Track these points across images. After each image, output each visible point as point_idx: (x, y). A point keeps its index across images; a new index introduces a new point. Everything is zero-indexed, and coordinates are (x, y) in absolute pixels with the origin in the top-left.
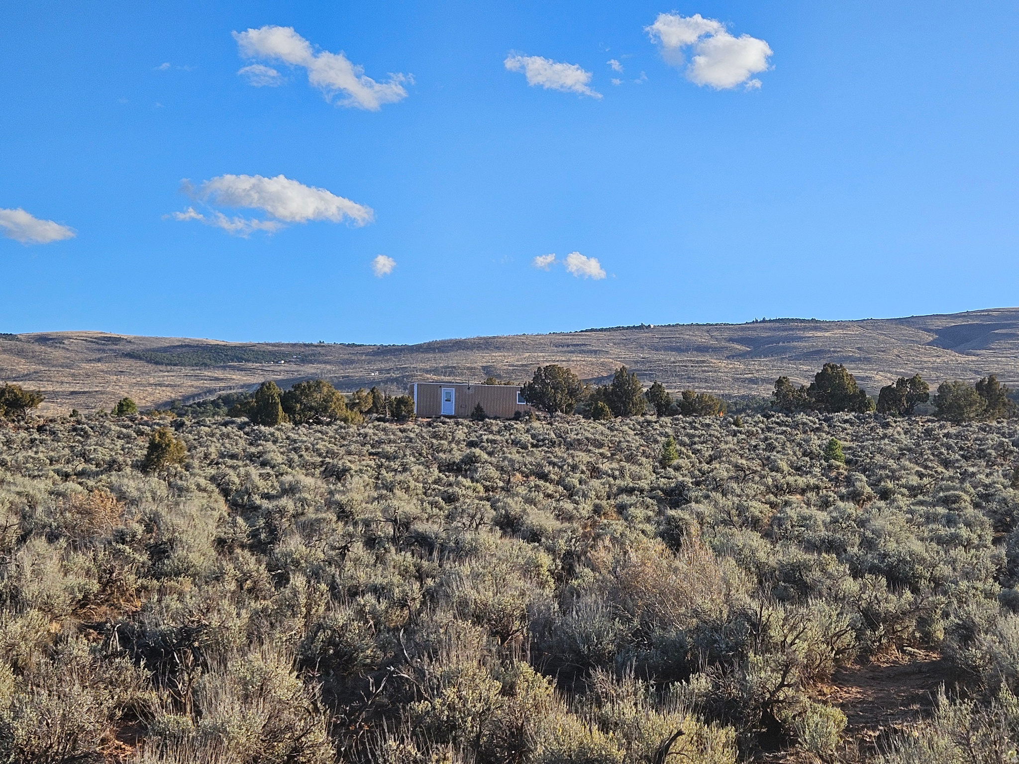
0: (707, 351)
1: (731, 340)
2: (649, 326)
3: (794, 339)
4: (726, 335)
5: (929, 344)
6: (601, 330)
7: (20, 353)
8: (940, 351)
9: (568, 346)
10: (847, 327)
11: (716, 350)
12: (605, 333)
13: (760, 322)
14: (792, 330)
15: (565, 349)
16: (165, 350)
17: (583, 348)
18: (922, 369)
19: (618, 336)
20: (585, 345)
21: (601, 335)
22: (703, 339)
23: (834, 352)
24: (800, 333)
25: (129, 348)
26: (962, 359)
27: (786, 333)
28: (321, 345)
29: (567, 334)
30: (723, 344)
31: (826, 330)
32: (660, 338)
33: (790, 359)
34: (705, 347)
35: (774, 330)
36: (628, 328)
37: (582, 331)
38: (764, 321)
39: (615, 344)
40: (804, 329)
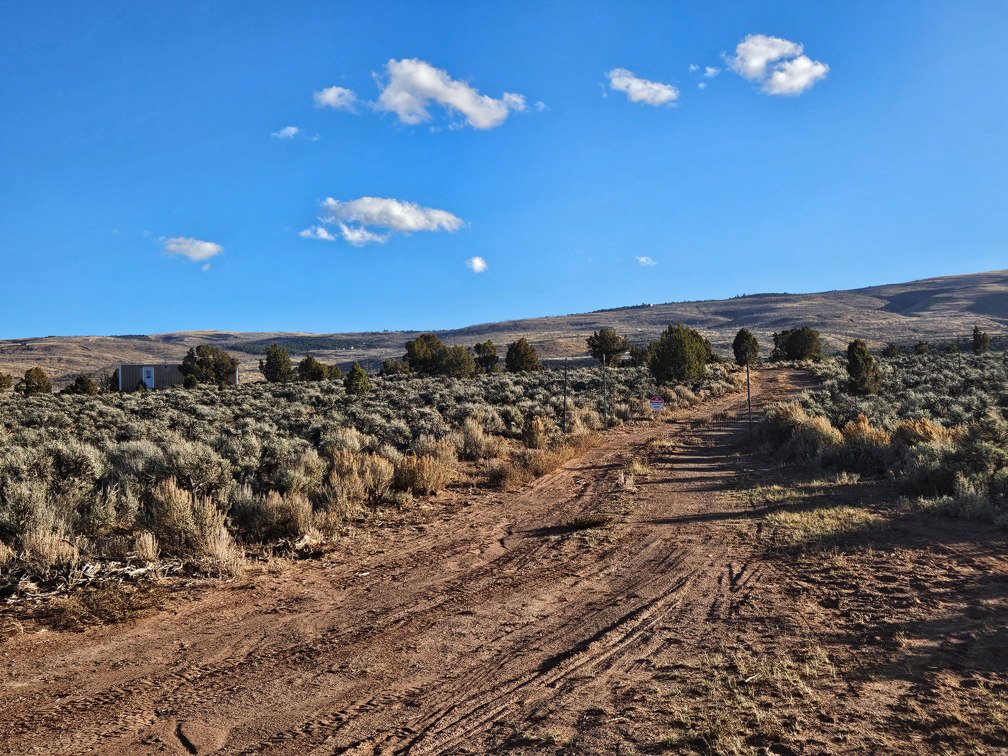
0: (696, 324)
1: (716, 313)
2: (649, 305)
3: (766, 310)
4: (712, 309)
5: (881, 309)
6: (610, 310)
7: (148, 350)
8: (887, 314)
9: (581, 324)
10: (813, 298)
11: (702, 322)
12: (613, 312)
13: (741, 297)
14: (766, 302)
15: (579, 327)
16: (262, 342)
17: (593, 326)
18: (868, 330)
19: (623, 314)
20: (595, 323)
21: (610, 314)
22: (693, 314)
23: (797, 319)
24: (773, 305)
25: (233, 342)
26: (905, 320)
27: (761, 306)
28: (386, 333)
29: (582, 315)
30: (710, 317)
31: (795, 302)
32: (658, 315)
33: (761, 327)
34: (694, 320)
35: (752, 303)
36: (633, 307)
37: (594, 312)
38: (744, 296)
39: (620, 321)
40: (777, 301)
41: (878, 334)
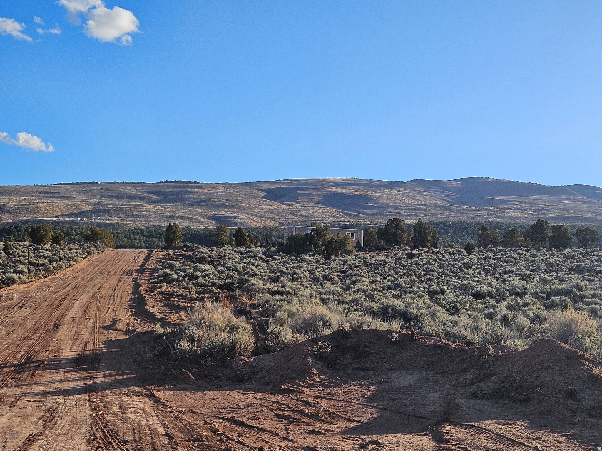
0: (135, 199)
1: (148, 192)
2: (98, 182)
3: (187, 193)
4: (145, 189)
5: (262, 198)
6: (68, 184)
8: (271, 202)
9: (48, 193)
10: (216, 187)
11: (140, 198)
12: (70, 186)
13: (165, 182)
14: (184, 187)
15: (46, 195)
17: (58, 195)
18: (264, 212)
19: (79, 188)
20: (59, 193)
21: (68, 187)
22: (132, 192)
23: (213, 201)
24: (189, 190)
26: (284, 207)
27: (181, 189)
29: (45, 186)
30: (145, 195)
31: (204, 189)
32: (106, 190)
33: (189, 205)
34: (133, 196)
35: (174, 187)
36: (84, 183)
37: (55, 184)
38: (167, 182)
39: (78, 193)
40: (192, 187)
41: (271, 216)
